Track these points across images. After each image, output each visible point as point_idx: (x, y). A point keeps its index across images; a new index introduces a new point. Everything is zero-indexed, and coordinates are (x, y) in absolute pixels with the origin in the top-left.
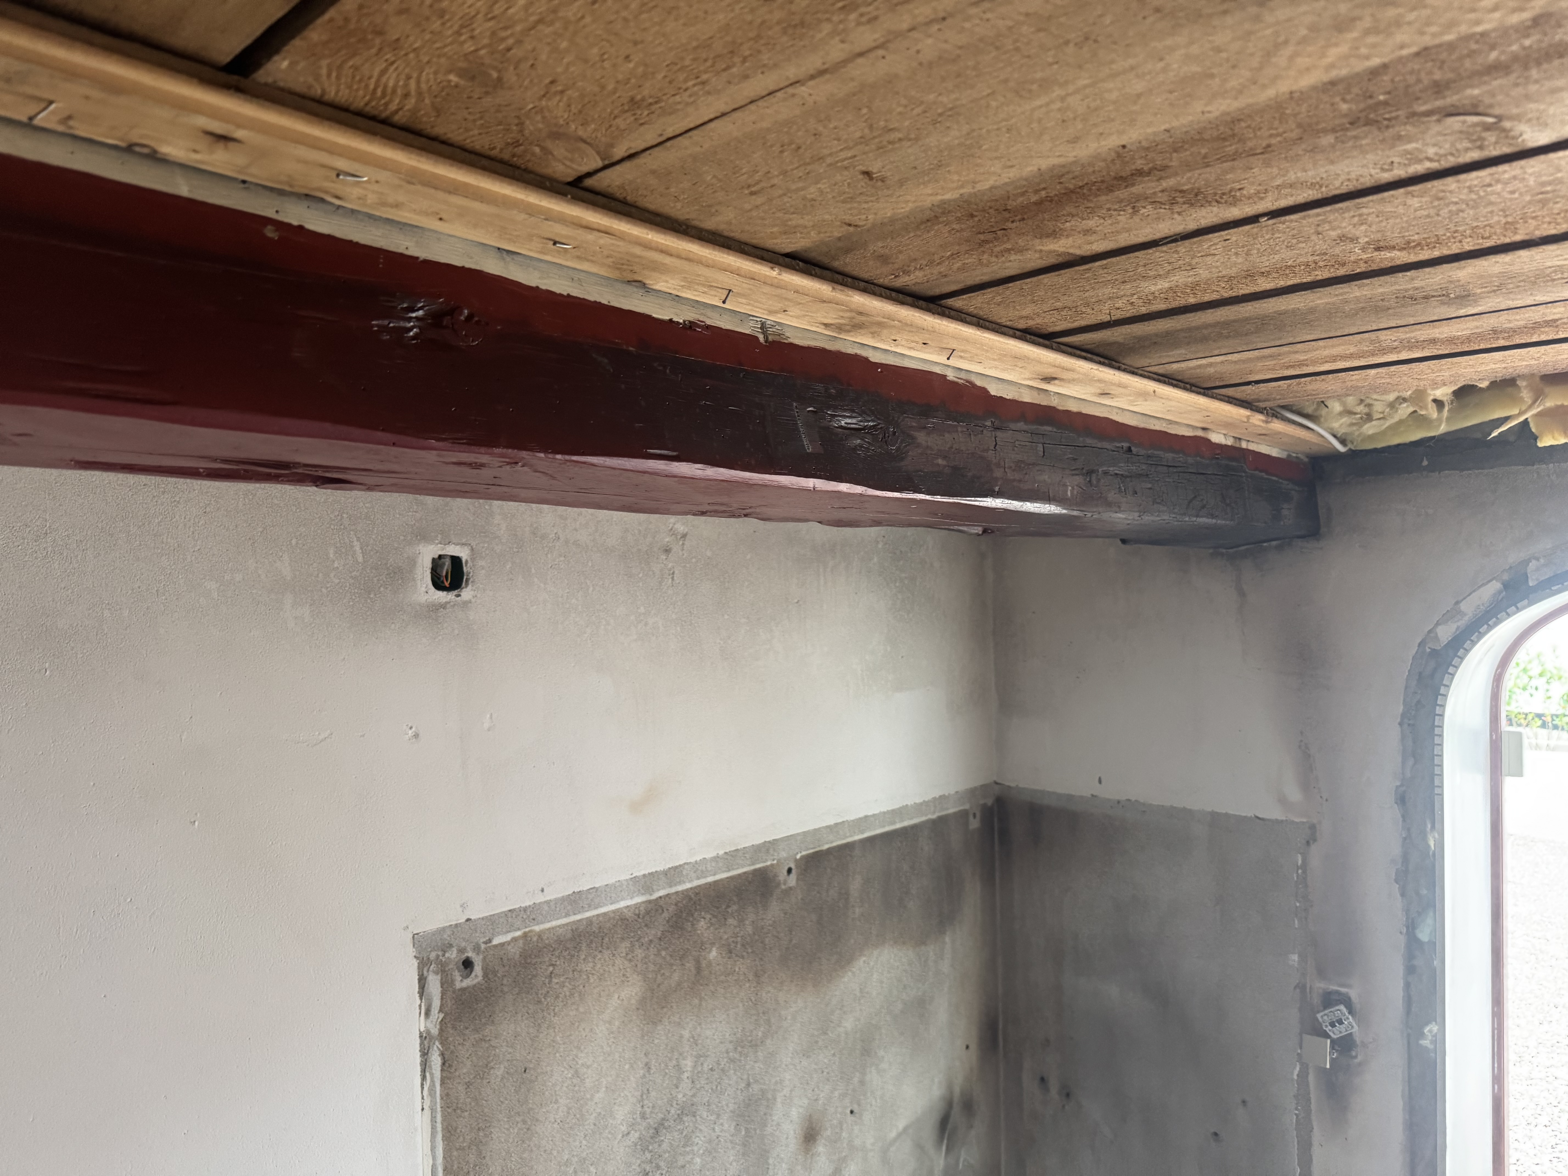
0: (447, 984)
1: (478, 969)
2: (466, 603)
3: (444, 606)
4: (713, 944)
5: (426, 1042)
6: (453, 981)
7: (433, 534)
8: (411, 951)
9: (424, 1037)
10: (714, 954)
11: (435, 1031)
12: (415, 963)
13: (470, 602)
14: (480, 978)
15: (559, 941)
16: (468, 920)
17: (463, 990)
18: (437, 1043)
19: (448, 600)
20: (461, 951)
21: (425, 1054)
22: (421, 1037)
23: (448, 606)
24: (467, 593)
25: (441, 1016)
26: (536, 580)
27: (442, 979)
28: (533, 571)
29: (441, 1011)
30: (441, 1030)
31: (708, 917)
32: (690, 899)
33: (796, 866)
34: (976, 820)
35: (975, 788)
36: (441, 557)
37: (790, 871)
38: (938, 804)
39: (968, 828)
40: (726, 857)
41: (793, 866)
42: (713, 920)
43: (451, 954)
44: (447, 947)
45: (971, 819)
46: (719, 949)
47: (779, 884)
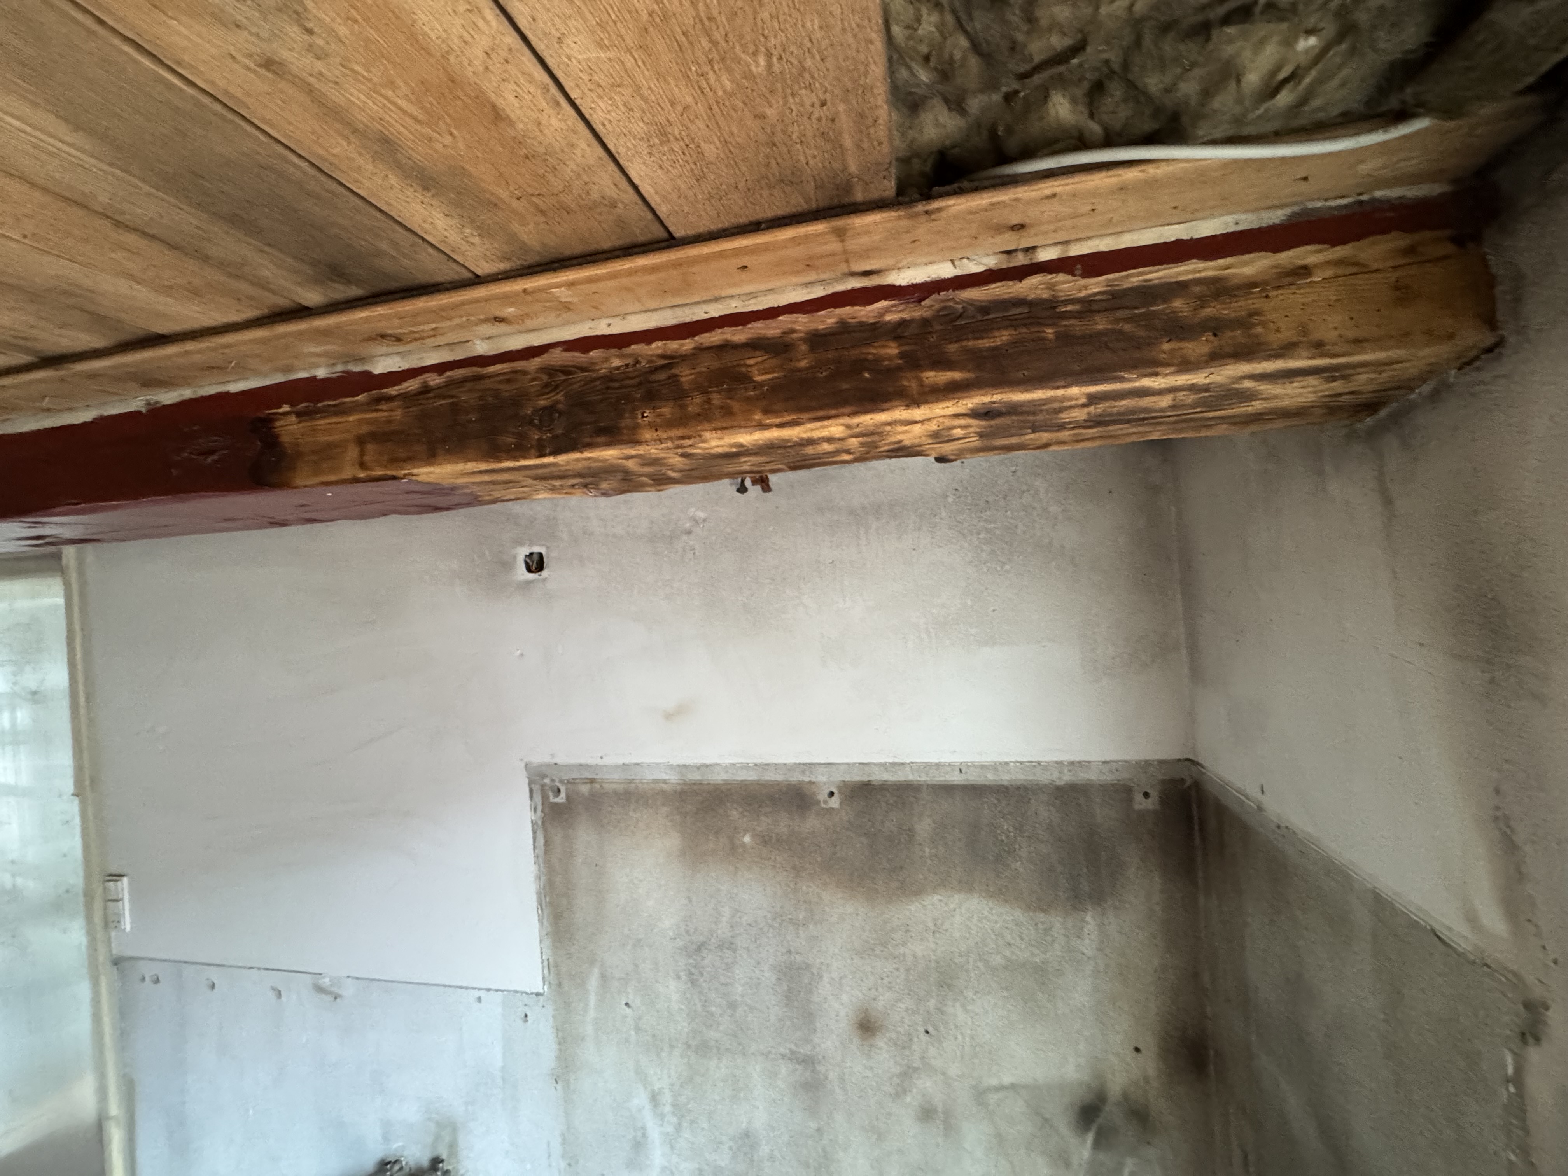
0: (545, 798)
1: (563, 795)
2: (544, 580)
3: (533, 582)
4: (746, 831)
5: (535, 826)
6: (548, 798)
7: (525, 542)
8: (525, 774)
9: (534, 823)
11: (540, 823)
12: (527, 781)
13: (547, 578)
14: (564, 800)
15: (615, 793)
16: (556, 764)
17: (556, 804)
18: (541, 829)
19: (535, 578)
20: (553, 780)
21: (534, 832)
22: (532, 821)
23: (535, 581)
24: (545, 573)
25: (543, 815)
26: (587, 562)
27: (542, 794)
28: (585, 557)
29: (542, 811)
30: (543, 823)
31: (741, 810)
32: (722, 792)
33: (840, 792)
34: (1150, 800)
35: (1148, 763)
36: (531, 554)
37: (832, 794)
38: (1066, 771)
39: (1137, 807)
40: (756, 768)
41: (834, 790)
42: (746, 813)
43: (547, 781)
44: (544, 776)
45: (1138, 797)
46: (753, 836)
47: (818, 802)
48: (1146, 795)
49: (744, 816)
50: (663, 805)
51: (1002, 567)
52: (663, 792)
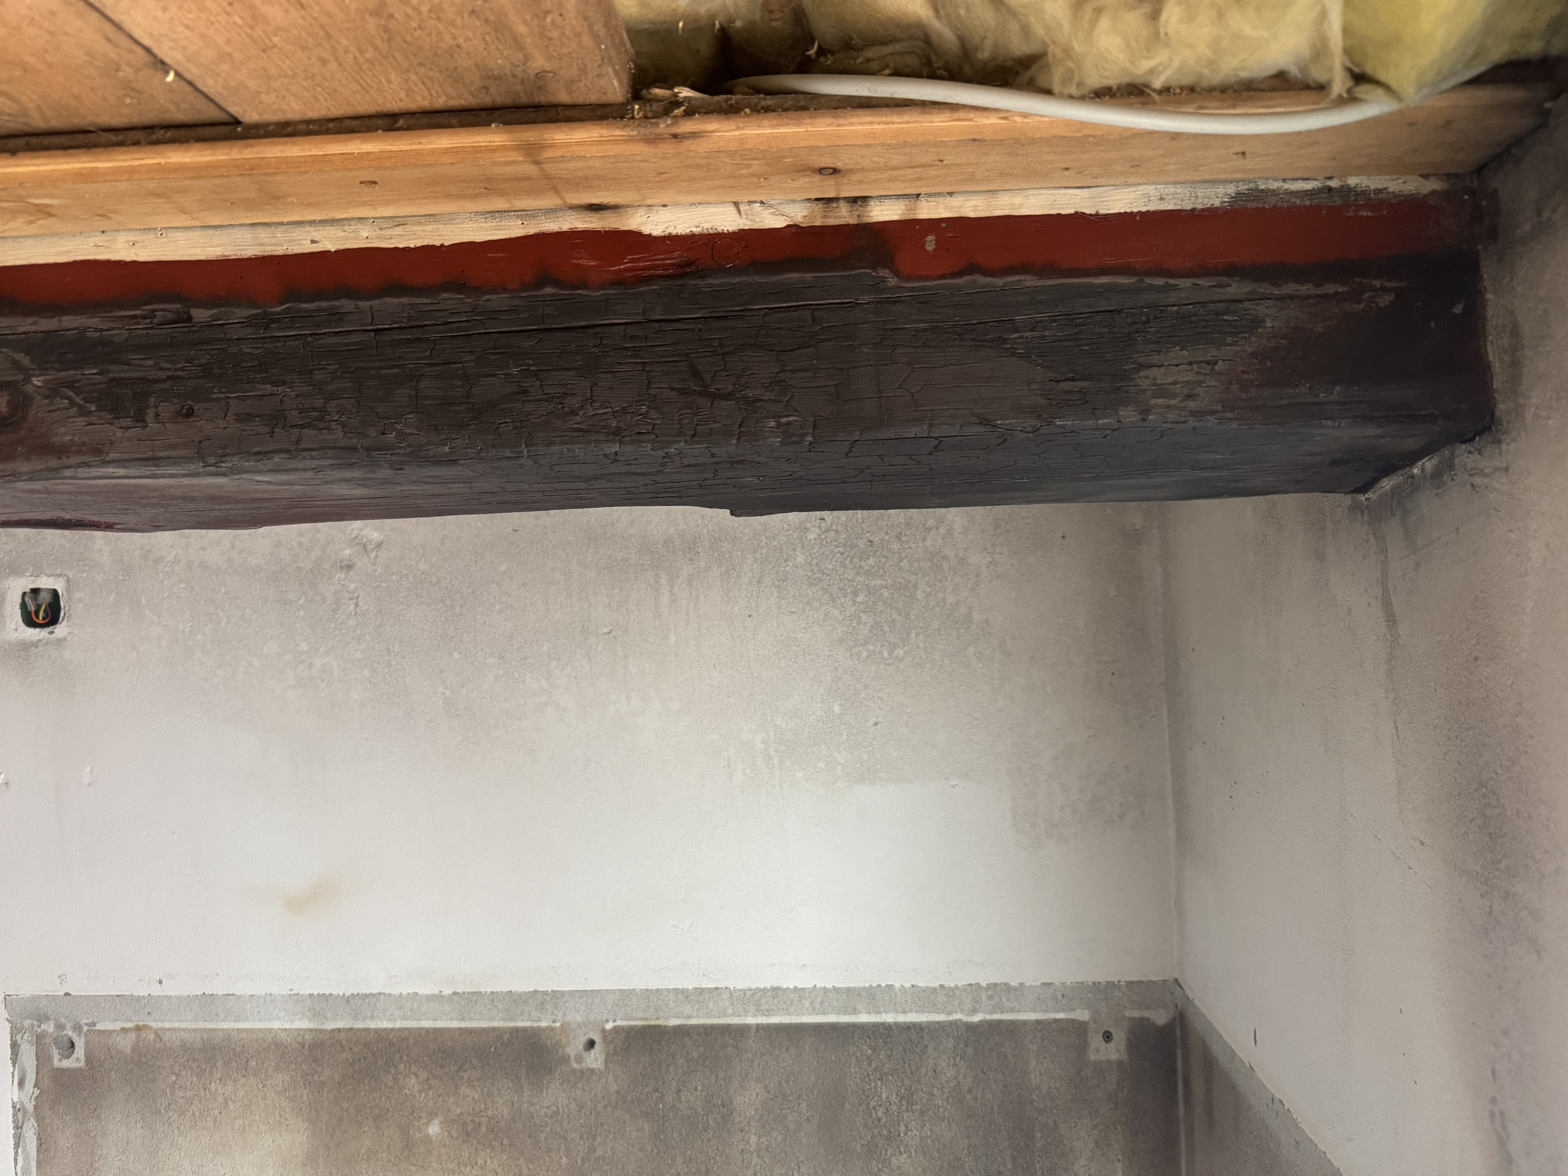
0: (42, 1058)
1: (80, 1052)
2: (60, 642)
3: (35, 644)
4: (432, 1115)
5: (20, 1115)
6: (50, 1058)
7: (24, 567)
9: (18, 1110)
10: (434, 1129)
11: (30, 1107)
12: (8, 1026)
13: (65, 639)
14: (82, 1063)
15: (185, 1047)
16: (67, 994)
17: (63, 1071)
18: (32, 1120)
19: (41, 637)
20: (60, 1027)
21: (18, 1127)
22: (14, 1107)
23: (40, 644)
24: (61, 630)
25: (37, 1092)
26: (147, 612)
27: (37, 1052)
28: (144, 602)
29: (36, 1086)
30: (37, 1107)
31: (424, 1075)
32: (391, 1043)
33: (605, 1040)
34: (1112, 1045)
35: (1110, 985)
36: (35, 591)
37: (591, 1044)
38: (984, 998)
39: (1092, 1057)
40: (455, 998)
41: (597, 1038)
42: (434, 1082)
43: (49, 1027)
44: (42, 1018)
45: (1096, 1041)
46: (446, 1124)
47: (566, 1059)
48: (1108, 1037)
49: (430, 1087)
50: (278, 1069)
51: (891, 653)
52: (278, 1045)
